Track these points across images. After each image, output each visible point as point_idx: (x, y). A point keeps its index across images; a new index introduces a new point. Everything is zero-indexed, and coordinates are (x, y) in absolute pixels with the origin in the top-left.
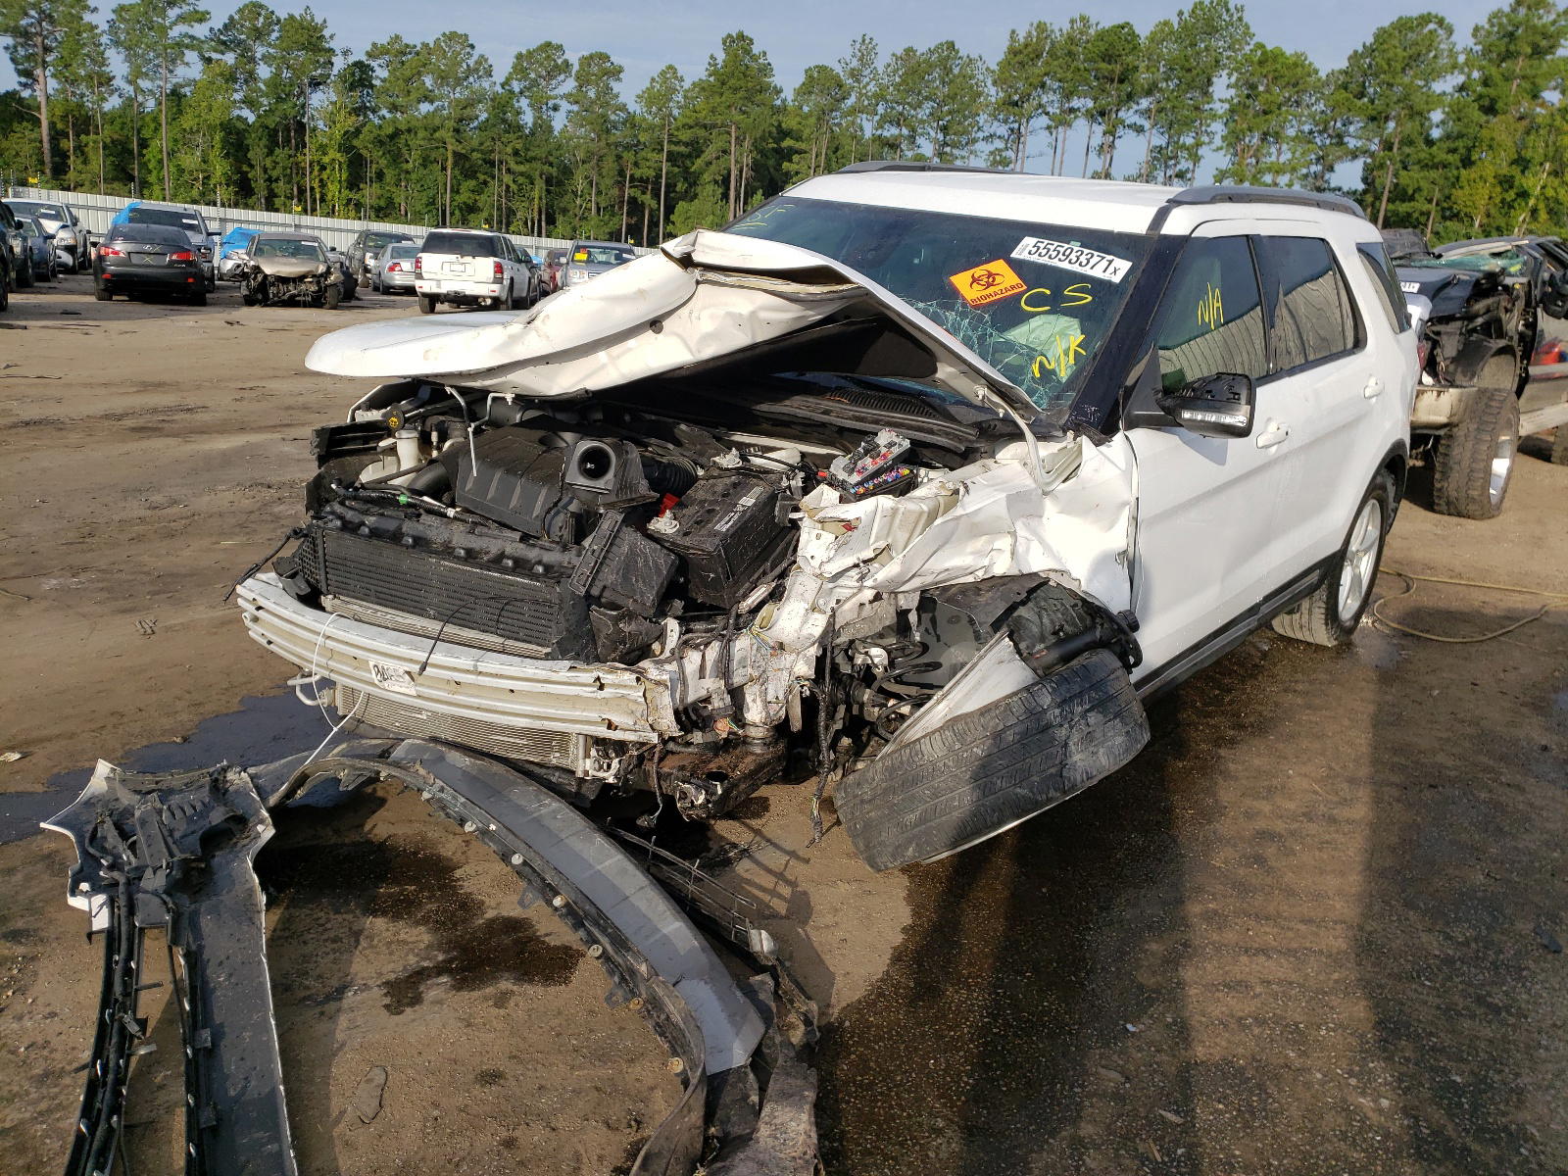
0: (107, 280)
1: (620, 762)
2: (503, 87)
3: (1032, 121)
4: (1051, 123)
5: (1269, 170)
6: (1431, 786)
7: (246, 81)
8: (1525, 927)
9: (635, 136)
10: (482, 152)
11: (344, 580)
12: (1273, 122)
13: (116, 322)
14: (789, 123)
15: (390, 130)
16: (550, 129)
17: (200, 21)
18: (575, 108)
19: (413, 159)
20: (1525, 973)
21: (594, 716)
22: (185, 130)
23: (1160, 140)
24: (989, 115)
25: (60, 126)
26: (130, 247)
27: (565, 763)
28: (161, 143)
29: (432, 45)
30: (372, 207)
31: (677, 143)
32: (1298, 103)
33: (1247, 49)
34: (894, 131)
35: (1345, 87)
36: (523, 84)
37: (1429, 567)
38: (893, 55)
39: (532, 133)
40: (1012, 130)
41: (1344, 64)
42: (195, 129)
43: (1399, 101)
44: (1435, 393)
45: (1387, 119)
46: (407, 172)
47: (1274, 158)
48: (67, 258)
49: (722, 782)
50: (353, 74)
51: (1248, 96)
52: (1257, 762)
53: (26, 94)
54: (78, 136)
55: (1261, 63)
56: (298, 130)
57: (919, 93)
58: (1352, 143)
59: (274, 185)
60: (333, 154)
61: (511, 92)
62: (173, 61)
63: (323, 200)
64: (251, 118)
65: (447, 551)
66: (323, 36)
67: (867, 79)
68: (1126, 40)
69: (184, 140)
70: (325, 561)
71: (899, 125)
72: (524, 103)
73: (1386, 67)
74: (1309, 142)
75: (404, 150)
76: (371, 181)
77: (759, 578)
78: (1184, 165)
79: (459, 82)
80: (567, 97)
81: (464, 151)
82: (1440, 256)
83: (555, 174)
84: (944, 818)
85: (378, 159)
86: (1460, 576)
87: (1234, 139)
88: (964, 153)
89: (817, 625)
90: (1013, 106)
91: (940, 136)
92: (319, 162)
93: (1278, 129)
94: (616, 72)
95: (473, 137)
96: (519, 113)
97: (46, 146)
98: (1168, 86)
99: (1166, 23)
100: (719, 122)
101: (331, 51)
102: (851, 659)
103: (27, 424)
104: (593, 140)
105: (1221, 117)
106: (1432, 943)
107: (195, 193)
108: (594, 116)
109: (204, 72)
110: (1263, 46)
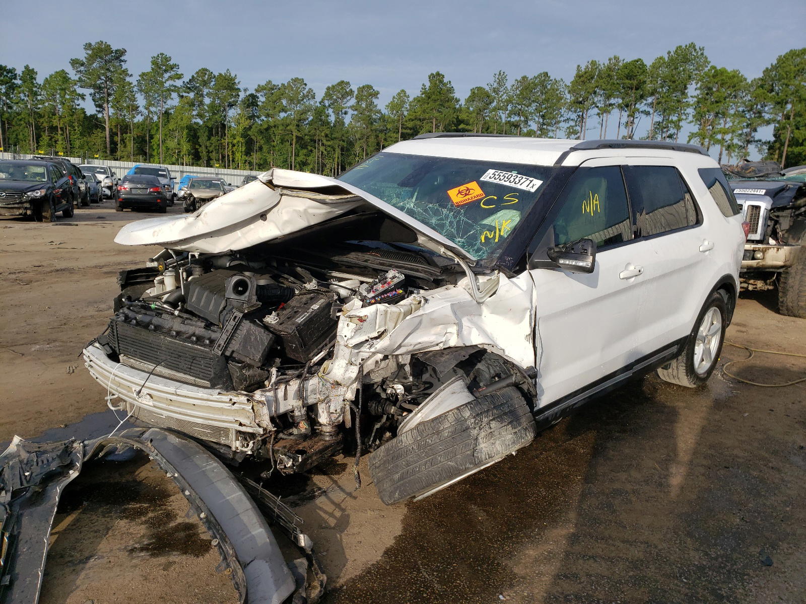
0: (120, 202)
1: (254, 443)
2: (320, 103)
3: (589, 111)
4: (599, 111)
5: (720, 132)
6: (726, 467)
7: (199, 106)
8: (755, 550)
9: (385, 126)
10: (310, 136)
11: (126, 347)
12: (721, 107)
13: (120, 222)
14: (463, 116)
15: (266, 126)
16: (343, 123)
17: (179, 78)
18: (356, 113)
19: (277, 140)
20: (745, 577)
21: (231, 418)
22: (170, 130)
23: (660, 119)
24: (567, 109)
25: (114, 130)
26: (132, 186)
27: (227, 442)
28: (159, 136)
29: (286, 85)
30: (256, 164)
31: (406, 129)
32: (735, 97)
33: (706, 69)
34: (517, 118)
35: (762, 86)
36: (330, 102)
37: (767, 345)
38: (516, 80)
39: (335, 126)
40: (579, 116)
41: (761, 75)
42: (175, 129)
43: (793, 93)
44: (776, 249)
45: (786, 103)
46: (274, 146)
47: (722, 126)
48: (108, 192)
49: (302, 455)
50: (248, 100)
51: (707, 94)
52: (627, 451)
53: (100, 115)
54: (122, 134)
55: (714, 76)
56: (222, 128)
57: (530, 99)
58: (767, 116)
59: (210, 154)
60: (239, 139)
61: (324, 106)
62: (166, 98)
63: (233, 161)
64: (201, 123)
65: (168, 333)
66: (235, 83)
67: (502, 93)
68: (639, 68)
69: (170, 134)
70: (118, 337)
71: (519, 115)
72: (330, 111)
73: (785, 76)
74: (742, 117)
75: (272, 136)
76: (256, 151)
77: (323, 347)
78: (672, 131)
79: (299, 102)
80: (351, 107)
81: (301, 136)
82: (784, 175)
83: (345, 146)
84: (411, 477)
85: (260, 140)
86: (784, 350)
87: (699, 117)
88: (553, 129)
89: (354, 372)
90: (579, 103)
91: (541, 120)
92: (231, 143)
93: (724, 110)
94: (375, 95)
95: (306, 128)
96: (328, 116)
97: (108, 139)
98: (663, 90)
99: (661, 58)
100: (427, 117)
101: (239, 89)
102: (385, 390)
103: (57, 271)
104: (364, 128)
105: (692, 106)
106: (696, 557)
107: (174, 159)
108: (365, 116)
109: (180, 102)
110: (715, 68)
